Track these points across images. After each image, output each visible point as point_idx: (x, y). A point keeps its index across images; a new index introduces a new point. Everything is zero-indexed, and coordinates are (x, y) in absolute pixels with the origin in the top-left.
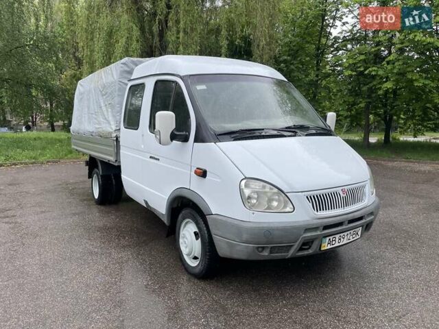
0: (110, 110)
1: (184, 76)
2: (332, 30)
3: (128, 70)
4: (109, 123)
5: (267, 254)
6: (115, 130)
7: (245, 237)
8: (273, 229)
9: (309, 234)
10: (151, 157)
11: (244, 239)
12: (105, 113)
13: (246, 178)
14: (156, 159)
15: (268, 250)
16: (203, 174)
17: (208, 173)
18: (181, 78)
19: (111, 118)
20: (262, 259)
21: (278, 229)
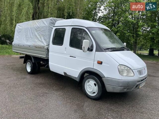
0: (42, 37)
1: (88, 27)
2: (98, 14)
3: (53, 22)
4: (42, 42)
5: (126, 90)
6: (47, 45)
7: (121, 85)
8: (129, 82)
9: (138, 83)
10: (70, 56)
11: (120, 86)
12: (39, 38)
13: (120, 65)
14: (74, 57)
15: (127, 89)
16: (100, 63)
17: (103, 63)
18: (86, 28)
19: (43, 40)
20: (124, 92)
21: (131, 82)
